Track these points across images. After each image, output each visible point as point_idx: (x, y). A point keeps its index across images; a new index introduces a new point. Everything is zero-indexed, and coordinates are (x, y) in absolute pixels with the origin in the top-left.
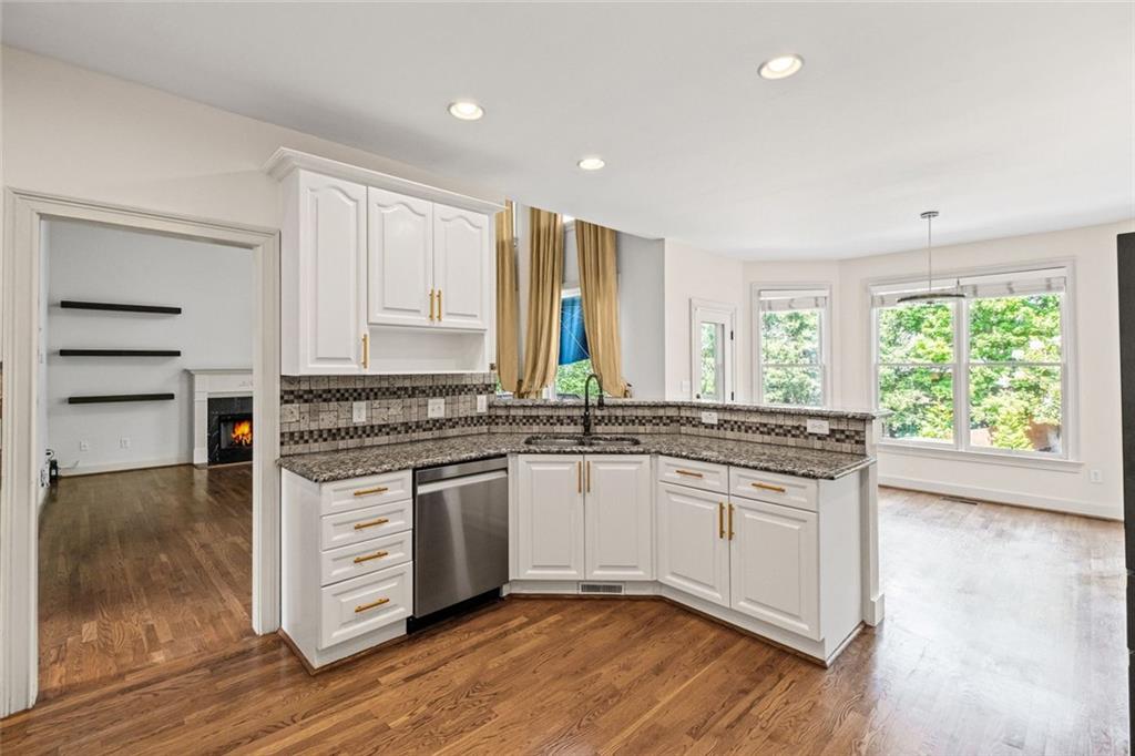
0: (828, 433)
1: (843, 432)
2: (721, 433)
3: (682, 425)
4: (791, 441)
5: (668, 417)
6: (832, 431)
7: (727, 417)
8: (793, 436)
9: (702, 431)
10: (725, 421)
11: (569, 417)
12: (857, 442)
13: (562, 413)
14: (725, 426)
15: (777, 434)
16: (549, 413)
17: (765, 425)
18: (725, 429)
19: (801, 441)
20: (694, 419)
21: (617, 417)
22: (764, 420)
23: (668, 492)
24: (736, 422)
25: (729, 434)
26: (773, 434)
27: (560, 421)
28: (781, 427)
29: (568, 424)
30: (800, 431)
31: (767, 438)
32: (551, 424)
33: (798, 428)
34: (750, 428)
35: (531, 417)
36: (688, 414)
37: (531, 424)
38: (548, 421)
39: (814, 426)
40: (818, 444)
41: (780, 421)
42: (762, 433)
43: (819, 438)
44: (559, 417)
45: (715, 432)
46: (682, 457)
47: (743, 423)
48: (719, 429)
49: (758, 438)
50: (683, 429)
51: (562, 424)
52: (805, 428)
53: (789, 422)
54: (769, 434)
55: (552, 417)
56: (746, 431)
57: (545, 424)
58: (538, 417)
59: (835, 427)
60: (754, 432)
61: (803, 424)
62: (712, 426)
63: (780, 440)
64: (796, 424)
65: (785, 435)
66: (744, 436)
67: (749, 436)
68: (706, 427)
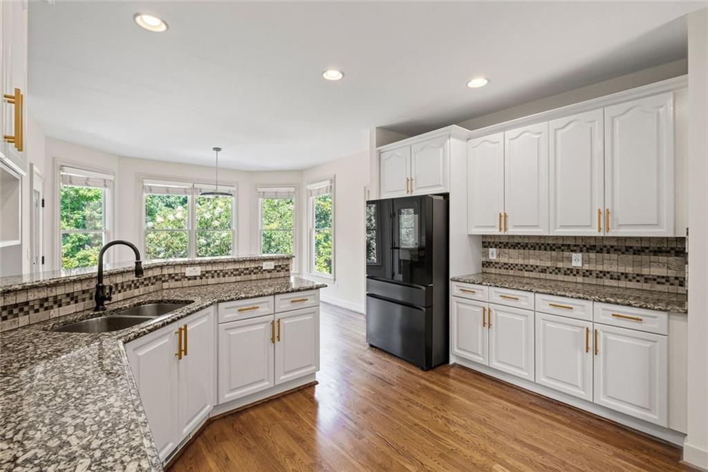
0: (273, 268)
1: (280, 266)
2: (204, 281)
3: (164, 281)
4: (253, 277)
5: (154, 277)
6: (275, 266)
7: (209, 268)
8: (255, 273)
9: (186, 283)
10: (207, 272)
11: (68, 295)
12: (286, 270)
13: (60, 291)
14: (207, 275)
15: (245, 274)
16: (43, 295)
17: (237, 270)
18: (207, 278)
19: (259, 276)
20: (177, 274)
21: (116, 285)
22: (237, 266)
23: (226, 329)
24: (216, 271)
25: (211, 281)
26: (242, 274)
27: (58, 302)
28: (248, 269)
29: (68, 304)
30: (259, 270)
31: (239, 278)
32: (46, 309)
33: (257, 268)
34: (227, 273)
35: (16, 305)
36: (171, 271)
37: (17, 316)
38: (42, 306)
39: (267, 265)
40: (268, 275)
41: (247, 265)
42: (235, 275)
43: (269, 272)
44: (56, 297)
45: (198, 282)
46: (242, 298)
47: (221, 271)
48: (201, 278)
49: (233, 279)
50: (165, 285)
51: (60, 306)
52: (262, 267)
53: (253, 265)
54: (240, 275)
55: (46, 299)
56: (224, 276)
57: (37, 311)
58: (27, 303)
59: (277, 264)
60: (229, 276)
61: (261, 265)
62: (195, 278)
63: (248, 277)
64: (257, 266)
65: (250, 274)
66: (222, 280)
67: (227, 279)
68: (189, 279)
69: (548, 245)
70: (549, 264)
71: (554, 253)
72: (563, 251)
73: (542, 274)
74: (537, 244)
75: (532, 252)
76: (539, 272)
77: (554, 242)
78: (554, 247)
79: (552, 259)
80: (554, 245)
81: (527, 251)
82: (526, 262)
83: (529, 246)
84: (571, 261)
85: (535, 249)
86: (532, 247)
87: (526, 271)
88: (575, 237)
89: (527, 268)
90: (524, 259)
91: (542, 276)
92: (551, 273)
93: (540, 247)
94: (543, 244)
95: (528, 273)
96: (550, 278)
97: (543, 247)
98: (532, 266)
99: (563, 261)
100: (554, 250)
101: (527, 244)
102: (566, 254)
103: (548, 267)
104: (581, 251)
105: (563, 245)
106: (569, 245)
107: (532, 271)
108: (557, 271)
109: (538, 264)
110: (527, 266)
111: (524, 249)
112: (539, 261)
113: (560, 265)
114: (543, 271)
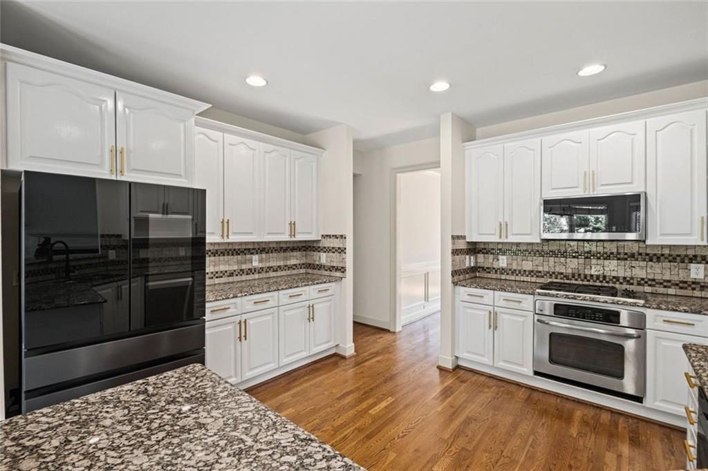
69: (235, 250)
70: (235, 267)
71: (239, 257)
72: (245, 254)
73: (230, 278)
74: (226, 250)
75: (222, 258)
76: (228, 276)
77: (240, 247)
78: (239, 252)
79: (238, 263)
80: (239, 249)
81: (217, 258)
82: (217, 269)
83: (219, 253)
84: (252, 262)
85: (224, 255)
86: (221, 253)
87: (217, 277)
88: (253, 243)
89: (217, 275)
90: (214, 266)
91: (231, 279)
92: (237, 275)
93: (228, 252)
94: (230, 250)
95: (218, 279)
96: (237, 280)
97: (230, 252)
98: (222, 272)
99: (245, 263)
100: (239, 254)
101: (217, 250)
102: (248, 256)
103: (235, 271)
104: (257, 253)
105: (245, 249)
106: (249, 249)
107: (222, 277)
108: (241, 273)
109: (227, 269)
110: (217, 272)
111: (215, 256)
112: (227, 266)
113: (244, 267)
114: (231, 275)
